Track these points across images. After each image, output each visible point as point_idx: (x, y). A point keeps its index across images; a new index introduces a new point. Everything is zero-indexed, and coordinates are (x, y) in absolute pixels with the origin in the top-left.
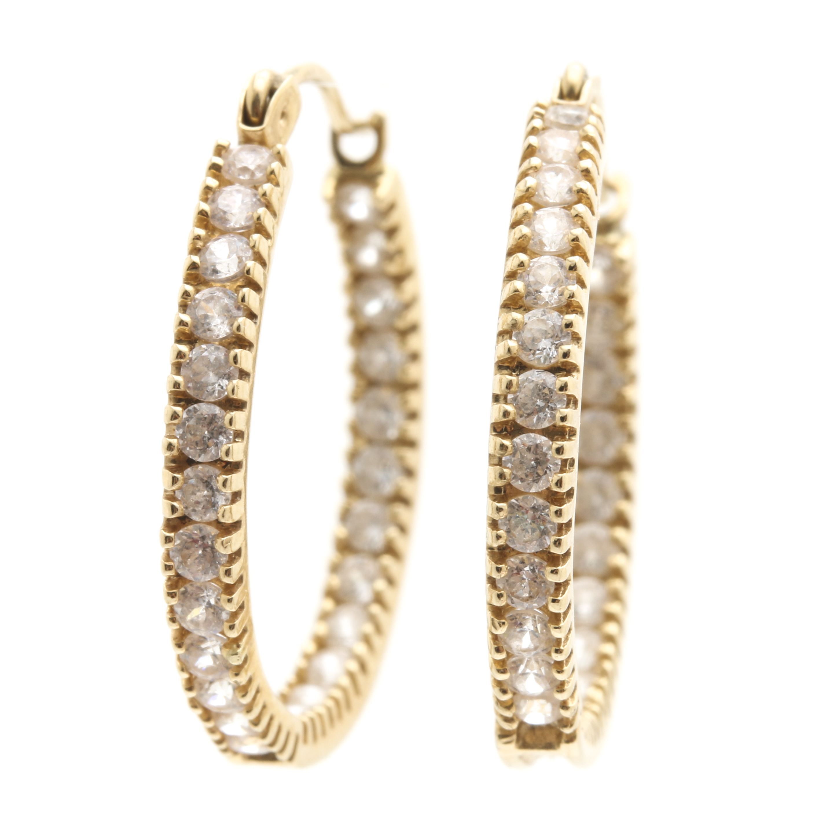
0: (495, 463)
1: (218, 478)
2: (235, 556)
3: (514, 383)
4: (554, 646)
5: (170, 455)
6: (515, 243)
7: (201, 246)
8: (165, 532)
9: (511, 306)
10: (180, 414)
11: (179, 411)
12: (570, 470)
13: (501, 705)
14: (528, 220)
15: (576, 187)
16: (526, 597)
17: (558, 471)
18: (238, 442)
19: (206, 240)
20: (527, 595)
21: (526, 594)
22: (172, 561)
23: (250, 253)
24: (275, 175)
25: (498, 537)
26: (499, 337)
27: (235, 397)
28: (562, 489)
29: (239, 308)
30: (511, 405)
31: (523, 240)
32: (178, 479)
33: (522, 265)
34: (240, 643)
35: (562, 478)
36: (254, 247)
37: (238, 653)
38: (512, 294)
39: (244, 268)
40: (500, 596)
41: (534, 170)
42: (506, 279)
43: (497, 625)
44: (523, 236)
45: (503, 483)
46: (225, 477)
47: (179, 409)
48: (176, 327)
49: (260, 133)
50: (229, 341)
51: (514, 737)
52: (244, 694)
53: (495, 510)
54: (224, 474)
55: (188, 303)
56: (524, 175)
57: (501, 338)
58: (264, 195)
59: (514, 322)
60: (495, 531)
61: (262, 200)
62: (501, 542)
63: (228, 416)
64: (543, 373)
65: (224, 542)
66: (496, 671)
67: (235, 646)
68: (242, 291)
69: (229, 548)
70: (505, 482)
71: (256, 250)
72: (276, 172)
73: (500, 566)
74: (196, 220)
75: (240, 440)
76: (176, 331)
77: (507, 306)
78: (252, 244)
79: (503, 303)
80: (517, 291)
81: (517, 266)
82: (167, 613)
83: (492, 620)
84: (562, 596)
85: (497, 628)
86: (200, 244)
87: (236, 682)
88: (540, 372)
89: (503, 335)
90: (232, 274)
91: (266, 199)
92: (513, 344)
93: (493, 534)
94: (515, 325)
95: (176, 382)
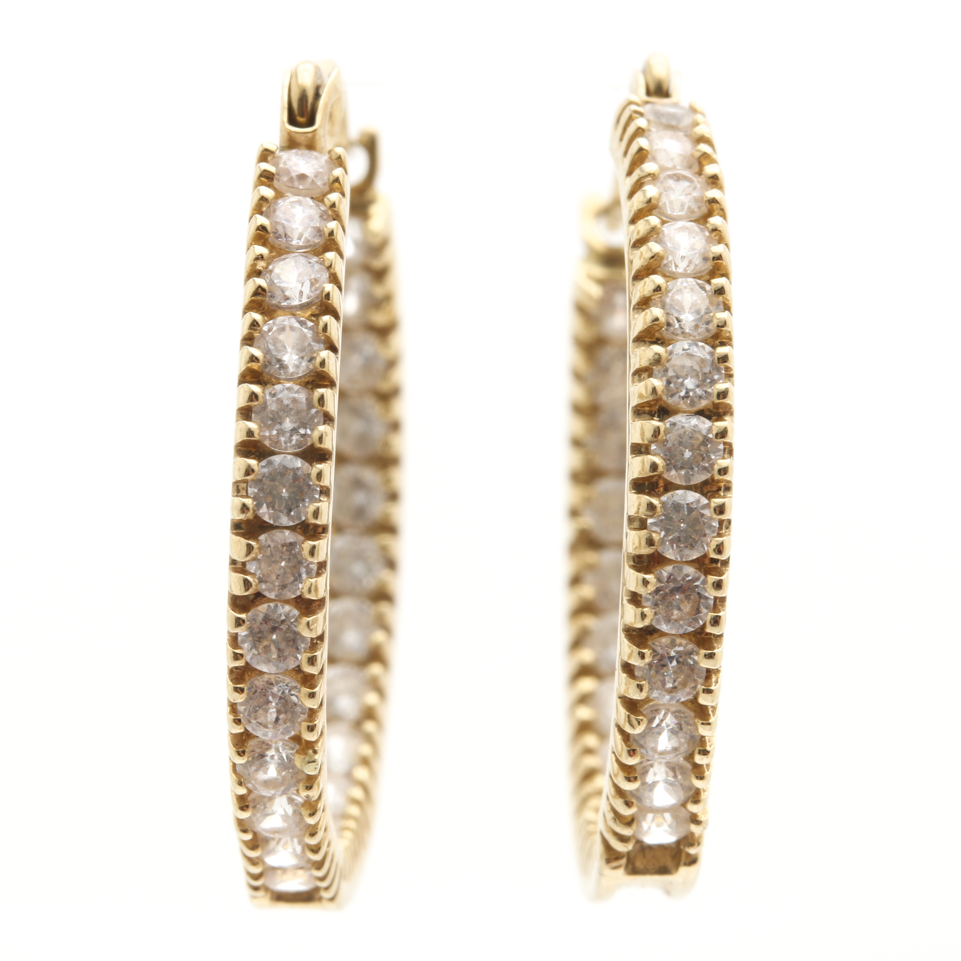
0: (636, 527)
1: (303, 545)
2: (317, 641)
3: (662, 430)
4: (698, 747)
5: (245, 518)
6: (646, 263)
7: (263, 267)
8: (236, 612)
9: (646, 339)
10: (256, 468)
11: (254, 465)
12: (727, 533)
13: (621, 822)
14: (656, 236)
15: (706, 197)
16: (670, 688)
17: (715, 534)
18: (323, 501)
19: (270, 261)
20: (671, 686)
21: (670, 684)
22: (241, 648)
23: (325, 276)
24: (339, 183)
25: (643, 616)
26: (635, 376)
27: (322, 446)
28: (723, 555)
29: (318, 341)
30: (657, 456)
31: (656, 260)
32: (253, 547)
33: (659, 289)
34: (316, 748)
35: (722, 543)
36: (330, 267)
37: (316, 760)
38: (651, 324)
39: (322, 292)
40: (640, 688)
41: (652, 177)
42: (636, 307)
43: (635, 723)
44: (655, 255)
45: (651, 550)
46: (312, 543)
47: (253, 462)
48: (245, 364)
49: (310, 135)
50: (306, 380)
51: (623, 861)
52: (311, 812)
53: (640, 582)
54: (309, 540)
55: (255, 334)
56: (638, 186)
57: (636, 377)
58: (333, 205)
59: (657, 356)
60: (640, 609)
61: (330, 212)
62: (647, 622)
63: (314, 471)
64: (694, 417)
65: (310, 623)
66: (624, 778)
67: (311, 751)
68: (322, 320)
69: (314, 631)
70: (654, 549)
71: (332, 270)
72: (341, 179)
73: (644, 651)
74: (253, 236)
75: (325, 499)
76: (243, 368)
77: (641, 339)
78: (327, 264)
79: (638, 335)
80: (657, 319)
81: (652, 291)
82: (230, 713)
83: (629, 717)
84: (715, 685)
85: (635, 726)
86: (261, 265)
87: (307, 797)
88: (691, 417)
89: (640, 373)
90: (305, 300)
91: (335, 211)
92: (658, 383)
93: (636, 612)
94: (658, 360)
95: (250, 429)
